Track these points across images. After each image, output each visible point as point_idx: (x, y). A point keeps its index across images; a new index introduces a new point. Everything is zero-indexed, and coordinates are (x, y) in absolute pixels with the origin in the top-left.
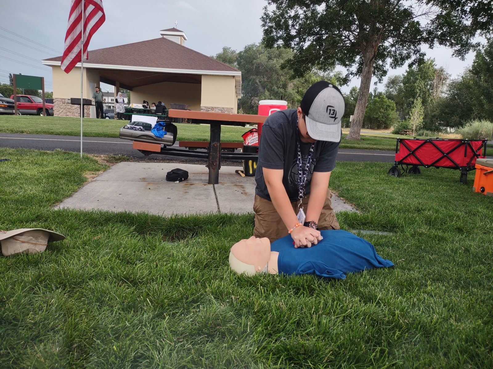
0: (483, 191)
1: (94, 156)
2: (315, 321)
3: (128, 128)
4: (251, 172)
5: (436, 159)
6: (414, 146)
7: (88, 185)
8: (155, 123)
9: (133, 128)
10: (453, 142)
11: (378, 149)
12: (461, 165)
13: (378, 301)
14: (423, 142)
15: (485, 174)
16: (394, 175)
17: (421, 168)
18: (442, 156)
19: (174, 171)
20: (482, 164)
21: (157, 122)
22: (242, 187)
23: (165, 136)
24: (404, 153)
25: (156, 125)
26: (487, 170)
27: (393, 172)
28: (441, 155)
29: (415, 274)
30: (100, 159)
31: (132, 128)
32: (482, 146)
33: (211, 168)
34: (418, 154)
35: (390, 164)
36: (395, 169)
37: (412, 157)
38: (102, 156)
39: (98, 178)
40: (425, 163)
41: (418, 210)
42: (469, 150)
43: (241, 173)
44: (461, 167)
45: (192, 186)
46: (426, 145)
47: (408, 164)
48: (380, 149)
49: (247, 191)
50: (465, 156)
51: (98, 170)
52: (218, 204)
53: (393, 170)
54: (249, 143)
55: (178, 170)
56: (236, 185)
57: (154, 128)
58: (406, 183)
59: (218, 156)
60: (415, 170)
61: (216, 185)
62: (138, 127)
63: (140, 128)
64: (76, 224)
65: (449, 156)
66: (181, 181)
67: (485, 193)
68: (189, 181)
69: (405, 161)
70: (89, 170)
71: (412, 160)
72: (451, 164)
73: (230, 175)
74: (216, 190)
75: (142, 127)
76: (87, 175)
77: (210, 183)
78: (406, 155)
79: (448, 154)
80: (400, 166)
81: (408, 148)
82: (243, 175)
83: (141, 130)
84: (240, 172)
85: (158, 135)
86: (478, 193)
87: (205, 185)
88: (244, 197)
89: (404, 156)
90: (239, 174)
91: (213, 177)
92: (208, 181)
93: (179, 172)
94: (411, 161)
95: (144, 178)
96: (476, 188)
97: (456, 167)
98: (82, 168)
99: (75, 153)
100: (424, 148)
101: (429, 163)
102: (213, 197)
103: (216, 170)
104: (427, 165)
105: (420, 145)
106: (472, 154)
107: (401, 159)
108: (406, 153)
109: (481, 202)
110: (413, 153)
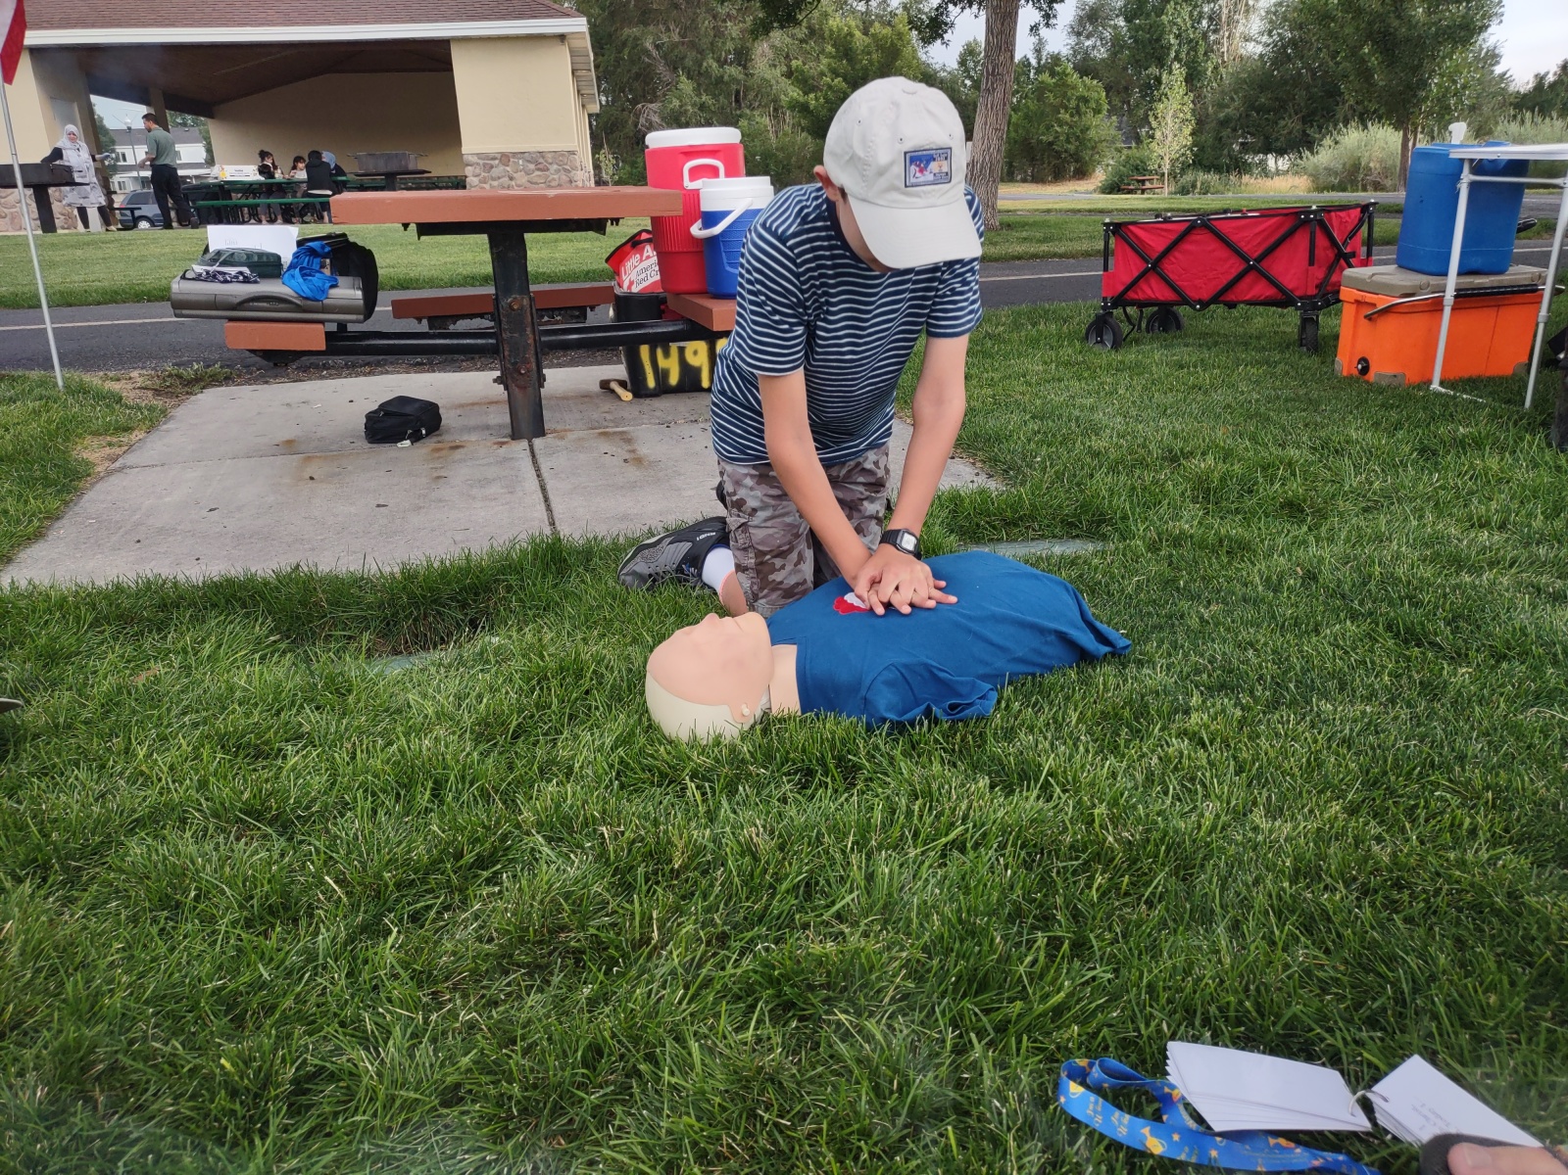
0: (1365, 370)
1: (106, 378)
2: (857, 875)
3: (198, 278)
4: (651, 383)
5: (1225, 281)
6: (1158, 245)
7: (98, 486)
8: (295, 249)
9: (214, 276)
10: (1273, 220)
11: (1055, 255)
12: (1298, 293)
13: (1046, 780)
14: (1183, 227)
15: (1369, 318)
16: (1102, 342)
17: (1183, 311)
18: (1243, 267)
19: (390, 409)
20: (1360, 285)
21: (300, 243)
22: (626, 438)
23: (333, 292)
24: (1127, 269)
25: (296, 256)
26: (1374, 305)
27: (1100, 334)
28: (1235, 267)
29: (1155, 677)
30: (130, 386)
31: (212, 277)
32: (1361, 222)
33: (513, 387)
34: (1172, 268)
35: (1088, 309)
36: (1106, 322)
37: (1154, 281)
38: (135, 374)
39: (130, 459)
40: (1193, 294)
41: (1173, 458)
42: (1321, 241)
43: (619, 390)
44: (1301, 298)
45: (458, 454)
46: (1195, 237)
47: (1141, 305)
48: (1061, 256)
49: (643, 450)
50: (1311, 263)
51: (127, 429)
52: (549, 508)
53: (1099, 327)
54: (631, 283)
55: (403, 400)
56: (605, 434)
57: (292, 266)
58: (1137, 369)
59: (531, 341)
60: (1165, 320)
61: (538, 442)
62: (233, 271)
63: (241, 273)
64: (67, 640)
65: (1265, 264)
66: (416, 438)
67: (1372, 376)
68: (446, 437)
69: (1131, 295)
70: (96, 433)
71: (1154, 290)
72: (1270, 292)
73: (585, 397)
74: (541, 460)
75: (246, 270)
76: (90, 451)
77: (515, 435)
78: (1136, 274)
79: (1258, 260)
80: (1118, 312)
81: (1138, 249)
82: (627, 396)
83: (246, 280)
84: (614, 386)
85: (309, 293)
86: (1350, 377)
87: (501, 444)
88: (633, 473)
89: (1128, 279)
90: (613, 391)
91: (524, 415)
92: (509, 431)
93: (408, 410)
94: (1149, 292)
95: (290, 442)
96: (1344, 362)
97: (1284, 300)
98: (69, 429)
99: (35, 374)
100: (1186, 246)
101: (1206, 296)
102: (533, 484)
103: (530, 390)
104: (1200, 302)
105: (1173, 237)
106: (1331, 254)
107: (1121, 288)
108: (1136, 267)
109: (1357, 408)
110: (1155, 267)
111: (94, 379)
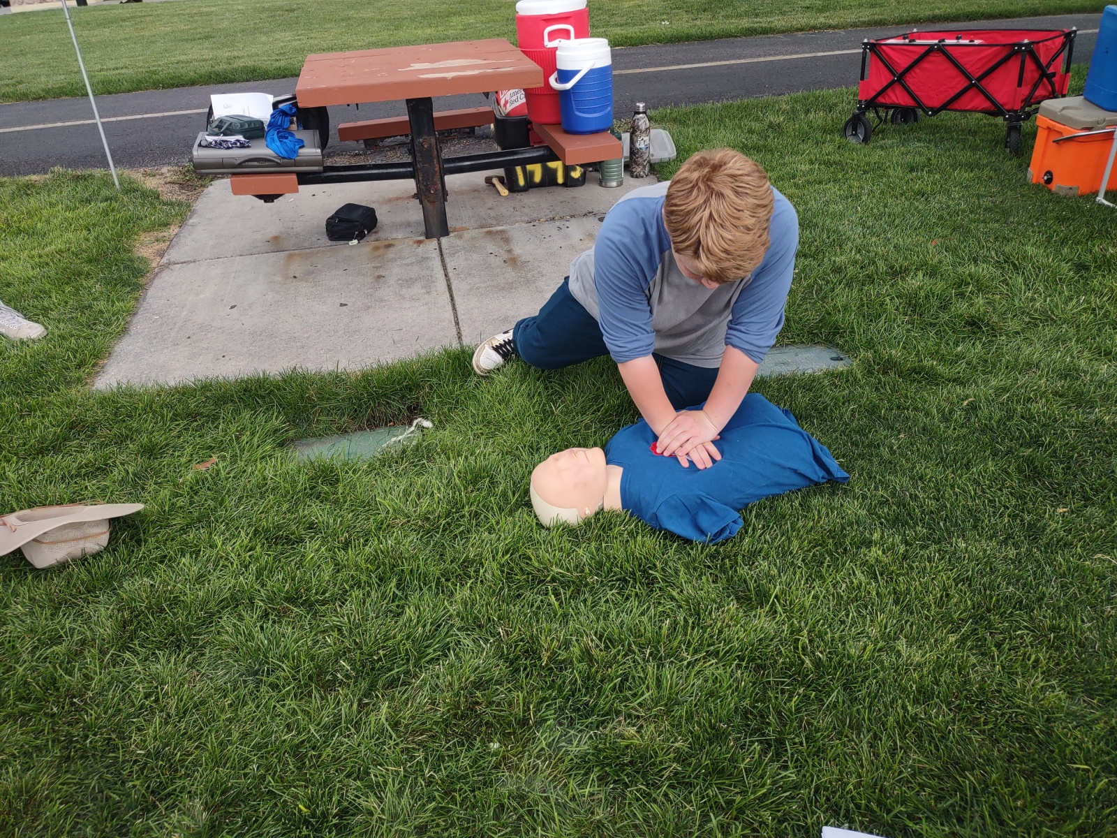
0: (1049, 181)
3: (209, 146)
4: (522, 182)
5: (952, 94)
6: (902, 62)
7: (156, 282)
8: (271, 111)
9: (220, 144)
10: (994, 49)
12: (1007, 107)
14: (923, 50)
15: (1057, 142)
16: (856, 135)
17: (920, 112)
18: (966, 84)
20: (1052, 115)
21: (275, 105)
22: (505, 238)
23: (302, 151)
24: (878, 78)
25: (273, 116)
26: (1061, 133)
27: (855, 129)
28: (962, 83)
30: (162, 182)
32: (1064, 45)
33: (426, 202)
34: (912, 80)
35: (846, 98)
36: (859, 120)
37: (898, 90)
38: (164, 170)
39: (173, 255)
40: (926, 102)
42: (1030, 65)
43: (499, 187)
44: (1008, 111)
45: (391, 253)
46: (931, 58)
47: (887, 107)
49: (517, 250)
50: (1020, 85)
51: (166, 225)
52: (454, 308)
53: (855, 122)
54: (506, 102)
55: (350, 208)
56: (489, 233)
57: (270, 125)
59: (437, 169)
60: (906, 115)
61: (444, 240)
62: (232, 139)
63: (238, 141)
65: (984, 82)
66: (361, 237)
67: (1054, 186)
68: (382, 235)
69: (881, 100)
70: (147, 230)
71: (898, 97)
72: (987, 104)
73: (475, 190)
74: (447, 260)
75: (241, 138)
76: (144, 247)
77: (428, 235)
78: (885, 84)
79: (979, 79)
80: (871, 115)
81: (888, 65)
82: (504, 192)
83: (243, 146)
84: (495, 181)
85: (285, 154)
86: (1037, 186)
87: (420, 242)
88: (510, 274)
89: (879, 88)
90: (494, 186)
91: (434, 221)
92: (423, 229)
94: (895, 99)
95: (276, 238)
96: (1034, 173)
97: (996, 111)
98: (129, 227)
99: (98, 172)
100: (925, 65)
101: (937, 103)
102: (441, 284)
103: (437, 204)
104: (931, 109)
105: (916, 57)
106: (1037, 75)
107: (873, 94)
108: (886, 78)
110: (900, 79)
111: (136, 175)
